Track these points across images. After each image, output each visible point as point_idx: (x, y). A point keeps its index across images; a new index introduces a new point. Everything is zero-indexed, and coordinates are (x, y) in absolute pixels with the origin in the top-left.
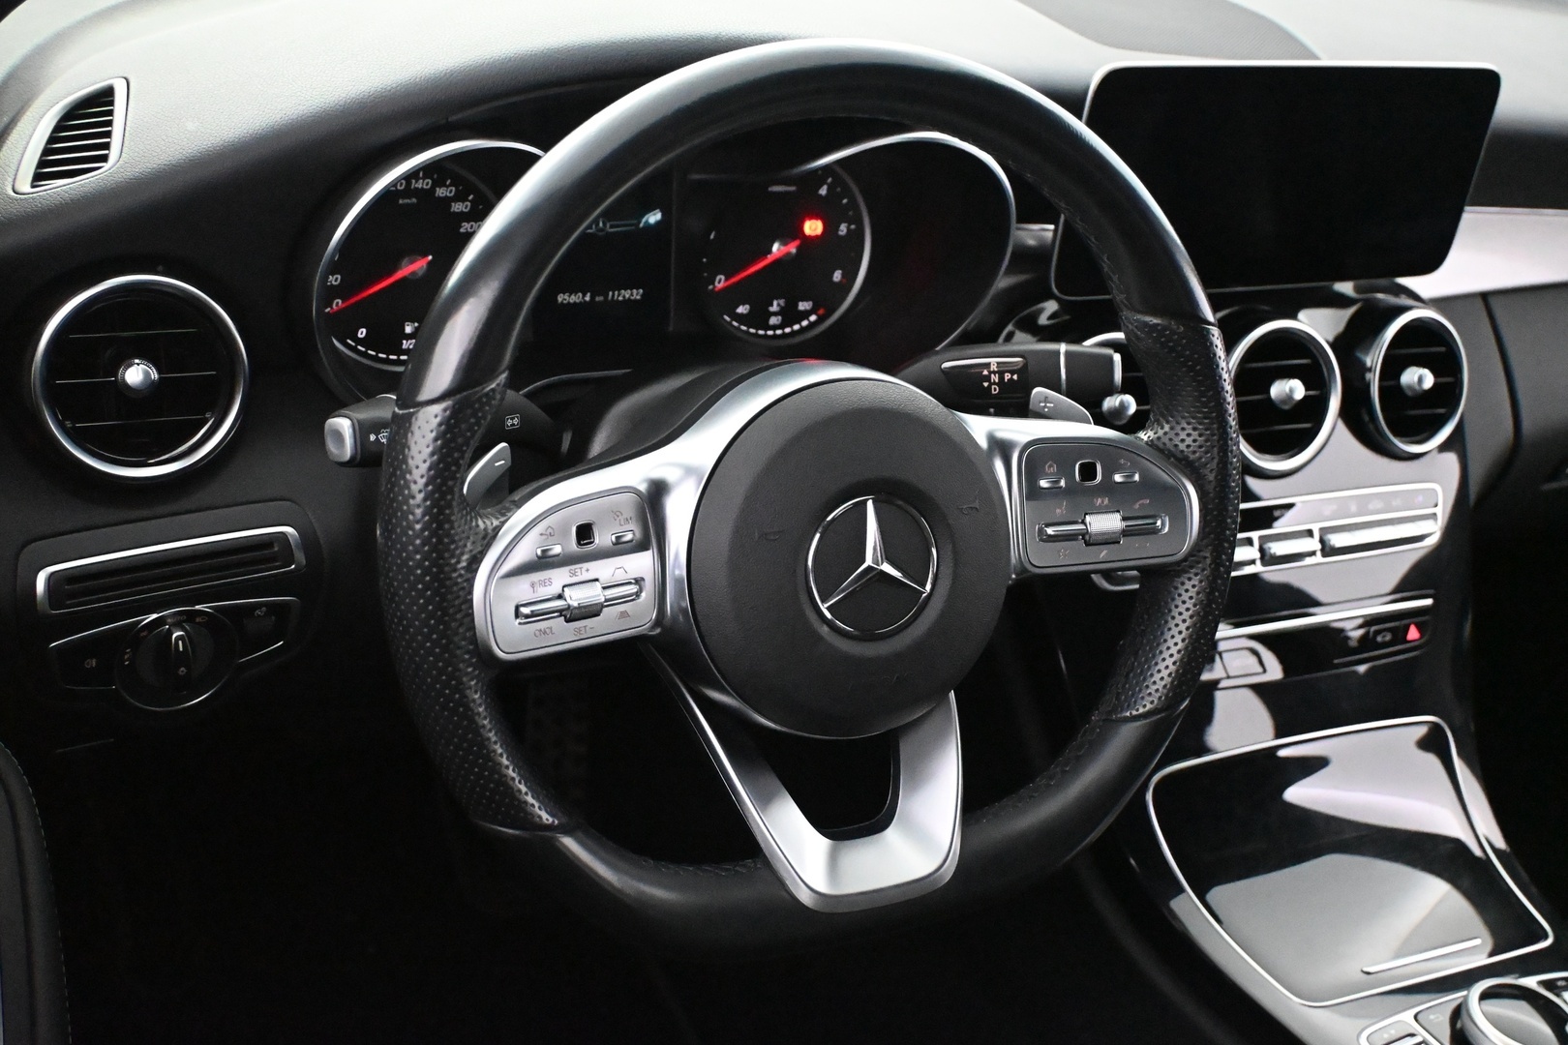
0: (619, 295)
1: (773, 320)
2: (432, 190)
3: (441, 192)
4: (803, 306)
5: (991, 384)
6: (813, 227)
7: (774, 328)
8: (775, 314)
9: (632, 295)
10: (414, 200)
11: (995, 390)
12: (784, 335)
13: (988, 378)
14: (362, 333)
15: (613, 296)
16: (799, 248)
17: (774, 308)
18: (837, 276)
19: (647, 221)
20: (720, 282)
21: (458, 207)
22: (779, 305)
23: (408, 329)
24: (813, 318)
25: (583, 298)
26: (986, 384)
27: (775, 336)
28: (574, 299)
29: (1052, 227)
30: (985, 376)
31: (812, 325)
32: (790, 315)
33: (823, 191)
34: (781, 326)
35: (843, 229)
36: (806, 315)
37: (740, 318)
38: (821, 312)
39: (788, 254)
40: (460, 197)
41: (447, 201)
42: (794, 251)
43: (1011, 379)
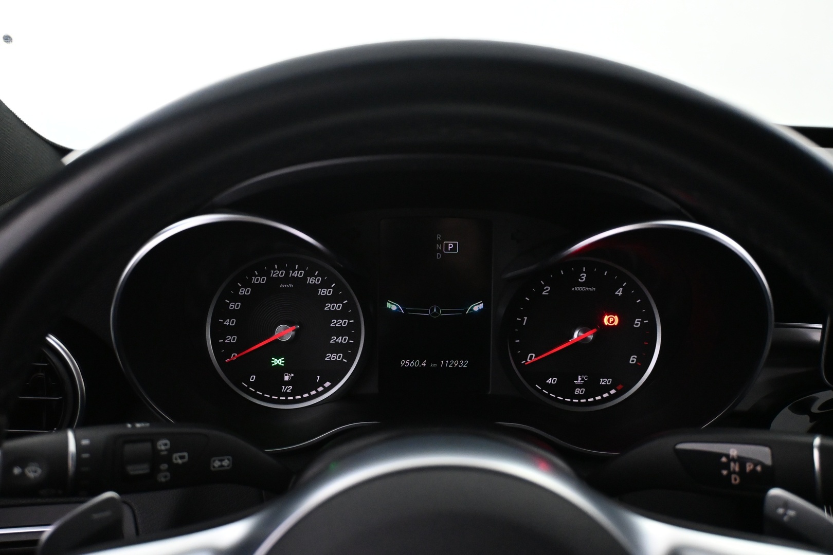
0: (449, 364)
1: (578, 391)
2: (305, 278)
3: (311, 280)
4: (603, 382)
5: (730, 473)
6: (611, 320)
7: (579, 397)
8: (580, 386)
9: (459, 364)
10: (291, 285)
11: (735, 480)
12: (587, 403)
13: (727, 466)
14: (253, 378)
15: (445, 363)
16: (596, 335)
17: (579, 381)
18: (633, 359)
19: (471, 309)
20: (531, 358)
21: (323, 292)
22: (582, 379)
23: (286, 378)
24: (613, 392)
25: (420, 364)
26: (725, 472)
27: (579, 404)
28: (413, 364)
29: (820, 326)
30: (724, 463)
31: (612, 397)
32: (593, 388)
33: (619, 292)
34: (586, 396)
35: (637, 323)
36: (607, 389)
37: (550, 387)
38: (620, 387)
39: (586, 339)
40: (325, 285)
41: (316, 287)
42: (591, 337)
43: (754, 470)
